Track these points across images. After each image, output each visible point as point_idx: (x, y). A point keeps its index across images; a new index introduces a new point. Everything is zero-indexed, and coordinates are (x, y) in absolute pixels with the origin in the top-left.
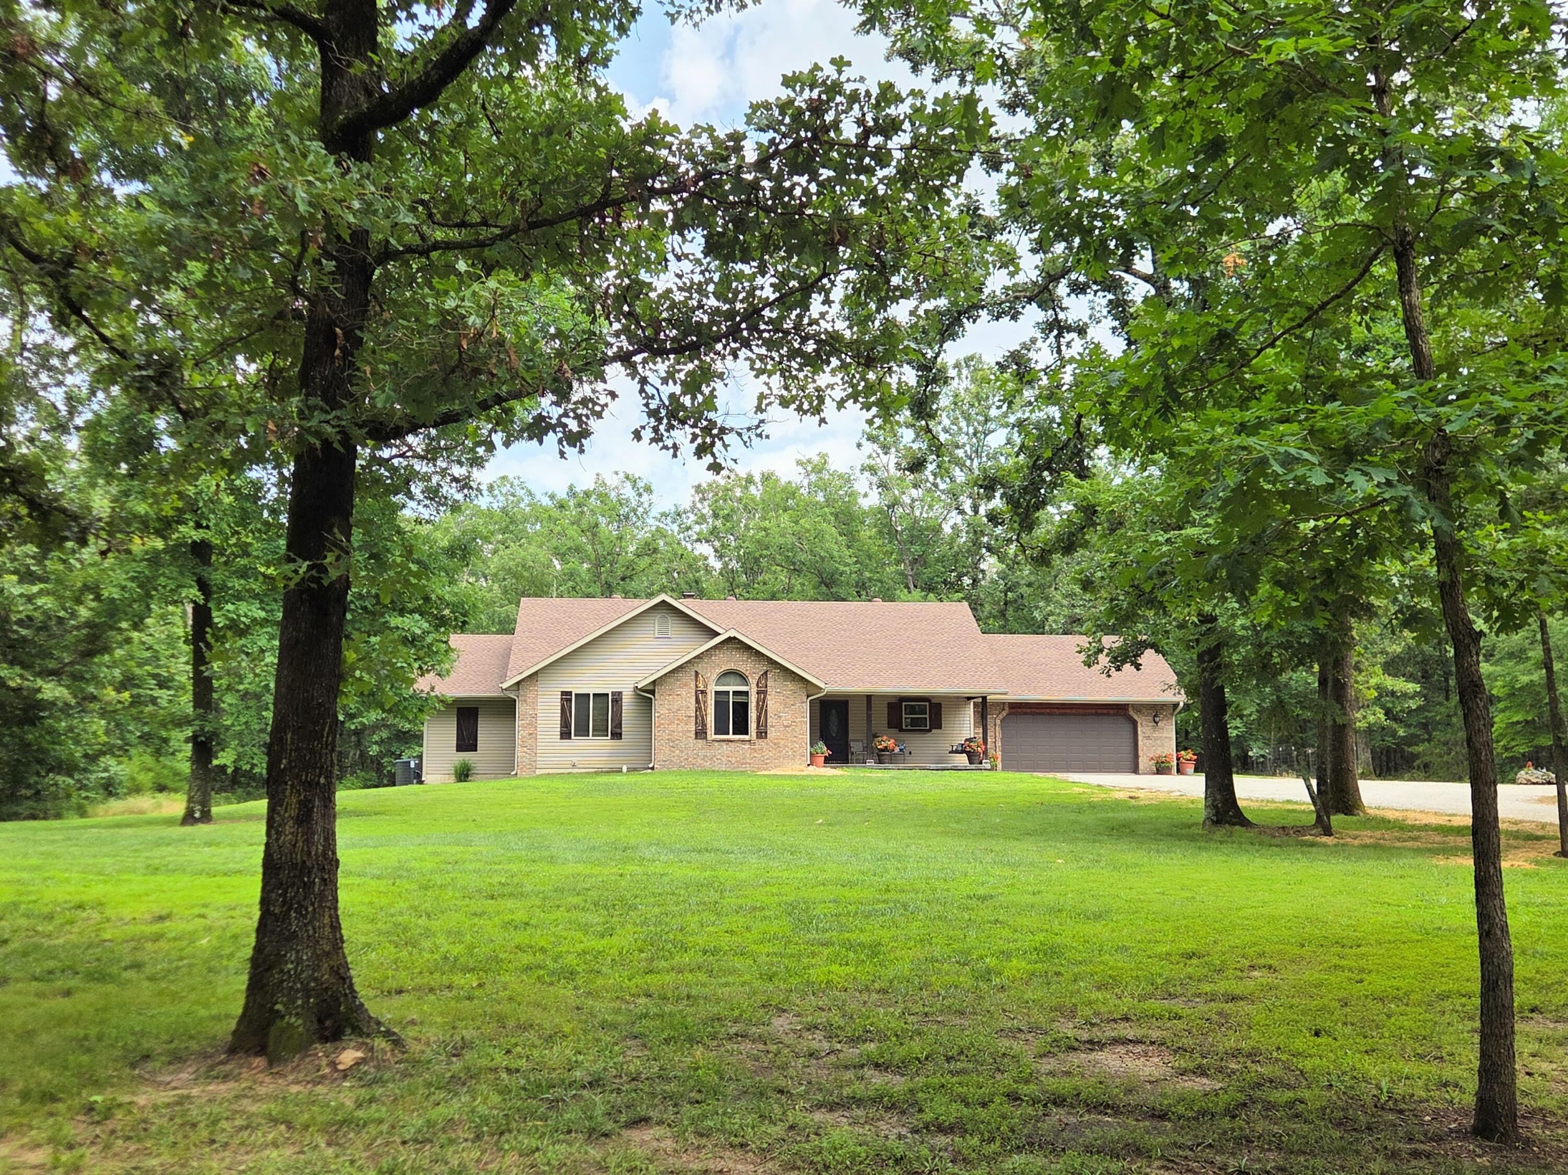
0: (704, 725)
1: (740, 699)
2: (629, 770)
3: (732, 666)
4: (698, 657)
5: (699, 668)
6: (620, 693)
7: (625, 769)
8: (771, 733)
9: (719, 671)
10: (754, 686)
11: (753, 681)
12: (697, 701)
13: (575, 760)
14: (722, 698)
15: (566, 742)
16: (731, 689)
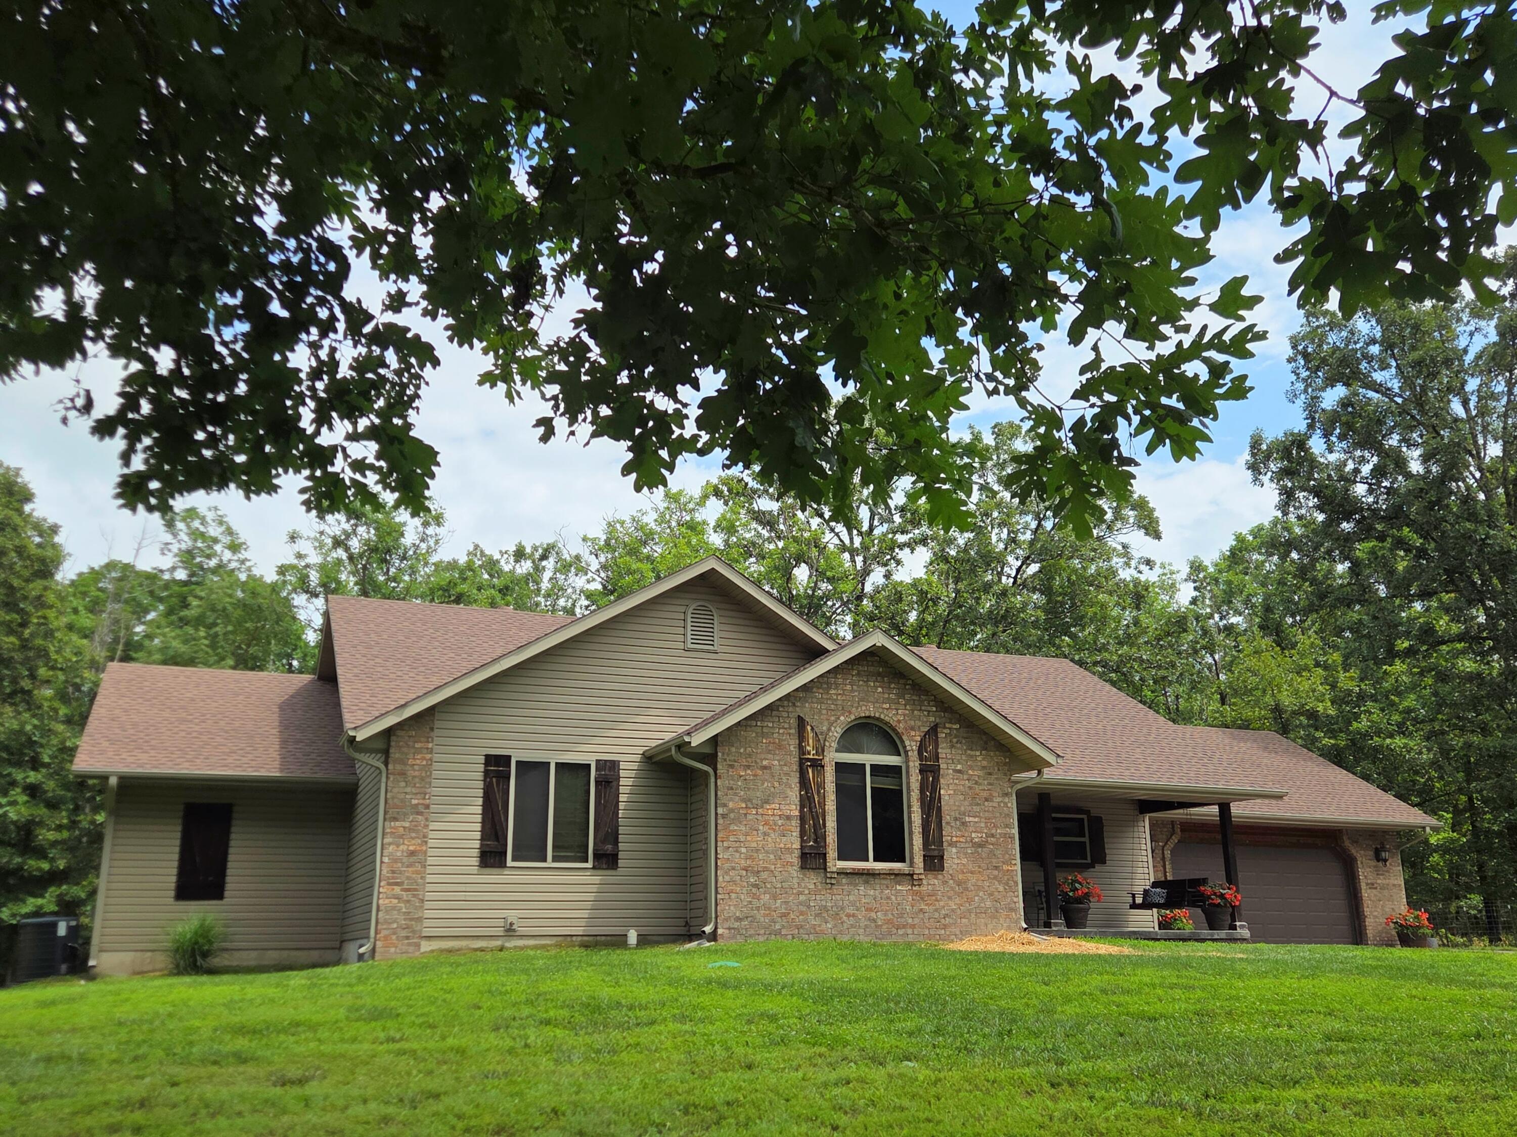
0: (820, 837)
1: (886, 783)
2: (644, 941)
3: (869, 710)
4: (805, 688)
5: (806, 710)
6: (613, 765)
7: (632, 937)
8: (953, 858)
9: (845, 720)
10: (913, 755)
11: (911, 744)
12: (804, 783)
13: (512, 916)
14: (851, 781)
15: (493, 877)
16: (868, 759)
